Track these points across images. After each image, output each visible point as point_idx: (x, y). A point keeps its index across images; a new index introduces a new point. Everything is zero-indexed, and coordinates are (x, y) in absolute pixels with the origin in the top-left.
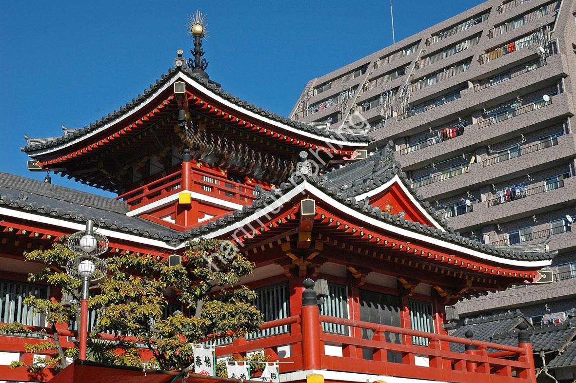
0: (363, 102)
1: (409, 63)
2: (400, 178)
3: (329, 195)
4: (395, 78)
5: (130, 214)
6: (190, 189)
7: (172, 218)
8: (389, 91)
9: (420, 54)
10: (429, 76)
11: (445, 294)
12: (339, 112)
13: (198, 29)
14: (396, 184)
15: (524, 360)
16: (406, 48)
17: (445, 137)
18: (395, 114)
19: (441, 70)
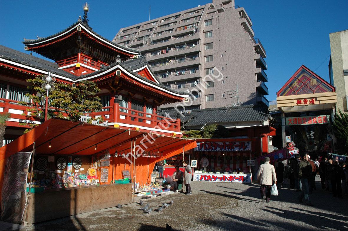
0: (138, 38)
1: (154, 28)
2: (148, 66)
3: (125, 69)
4: (149, 32)
5: (59, 68)
6: (80, 62)
7: (73, 71)
8: (146, 36)
9: (157, 25)
10: (160, 33)
11: (157, 103)
12: (130, 40)
13: (86, 9)
14: (146, 68)
15: (178, 123)
16: (153, 22)
17: (162, 53)
18: (148, 43)
19: (164, 31)
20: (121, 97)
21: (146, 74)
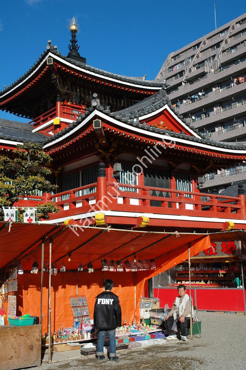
0: (196, 64)
1: (222, 41)
3: (111, 117)
4: (214, 49)
5: (34, 131)
6: (60, 117)
7: (53, 133)
8: (210, 58)
9: (229, 35)
10: (232, 48)
11: (198, 169)
12: (184, 71)
13: (73, 27)
14: (166, 110)
15: (240, 204)
16: (222, 32)
17: (238, 83)
18: (213, 70)
19: (239, 44)
20: (118, 167)
21: (168, 122)
